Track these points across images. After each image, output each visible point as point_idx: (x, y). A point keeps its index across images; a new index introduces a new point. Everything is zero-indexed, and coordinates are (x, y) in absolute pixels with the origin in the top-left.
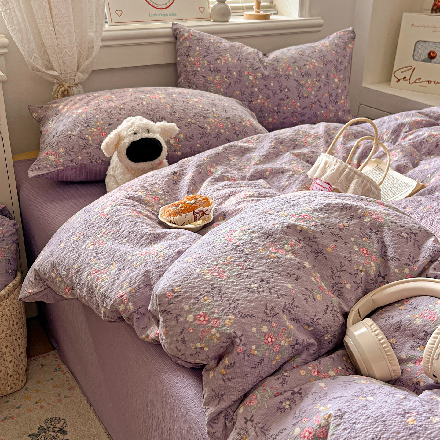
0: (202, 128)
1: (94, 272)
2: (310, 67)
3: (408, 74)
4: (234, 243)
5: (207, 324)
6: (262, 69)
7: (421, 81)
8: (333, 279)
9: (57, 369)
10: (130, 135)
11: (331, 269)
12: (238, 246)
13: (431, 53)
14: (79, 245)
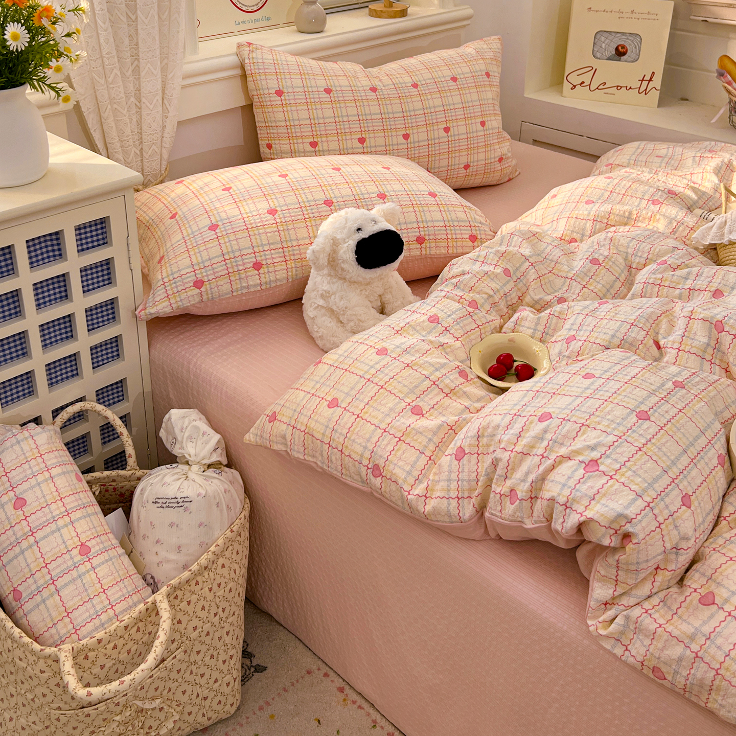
3: (586, 78)
7: (606, 86)
13: (620, 48)
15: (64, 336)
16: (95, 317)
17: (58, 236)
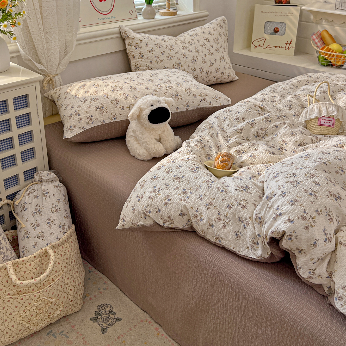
3: (261, 43)
7: (270, 47)
13: (276, 29)
15: (9, 147)
16: (23, 139)
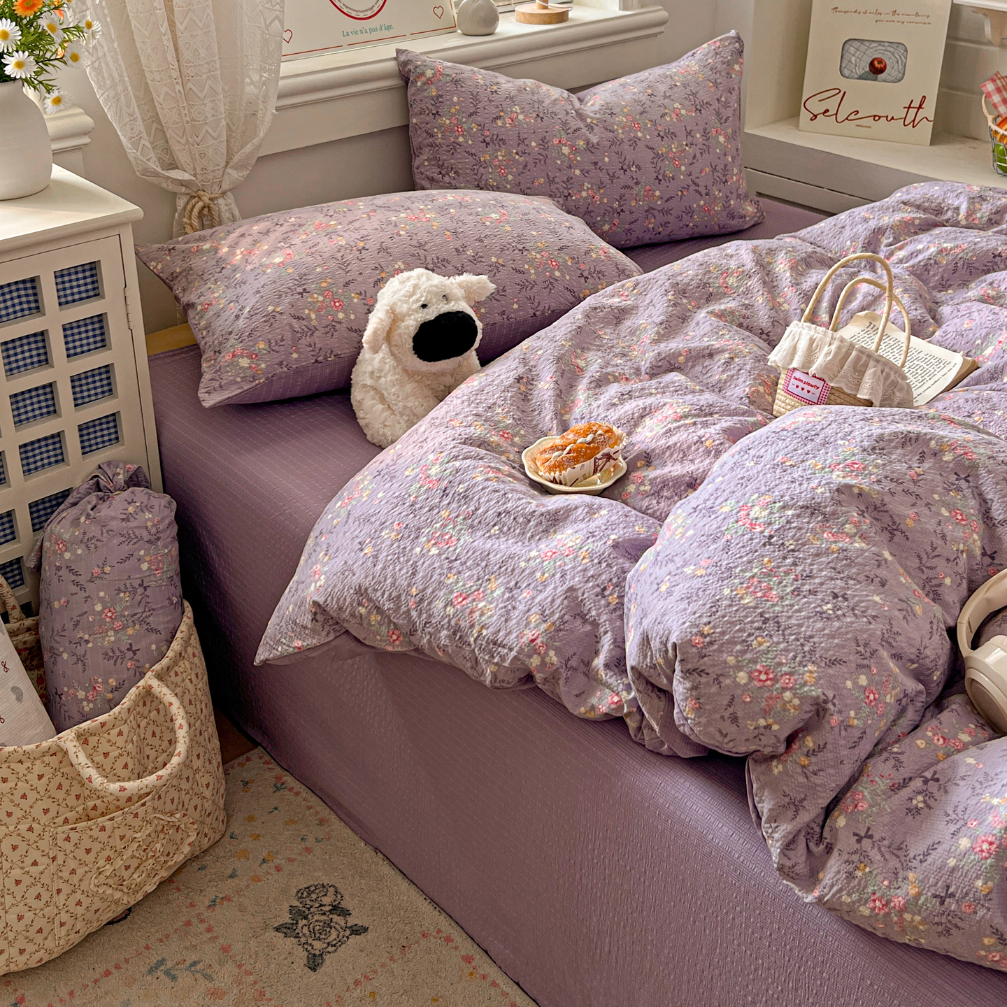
0: (520, 272)
1: (460, 600)
2: (672, 119)
3: (832, 105)
4: (762, 532)
5: (773, 685)
6: (584, 130)
7: (858, 116)
8: (923, 572)
9: (279, 785)
10: (416, 311)
11: (919, 556)
12: (771, 537)
13: (876, 63)
14: (405, 548)
15: (45, 410)
16: (85, 388)
17: (35, 284)
